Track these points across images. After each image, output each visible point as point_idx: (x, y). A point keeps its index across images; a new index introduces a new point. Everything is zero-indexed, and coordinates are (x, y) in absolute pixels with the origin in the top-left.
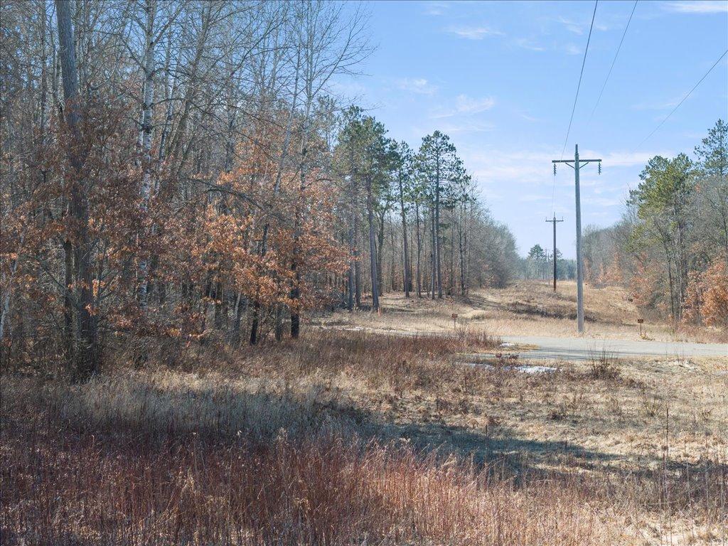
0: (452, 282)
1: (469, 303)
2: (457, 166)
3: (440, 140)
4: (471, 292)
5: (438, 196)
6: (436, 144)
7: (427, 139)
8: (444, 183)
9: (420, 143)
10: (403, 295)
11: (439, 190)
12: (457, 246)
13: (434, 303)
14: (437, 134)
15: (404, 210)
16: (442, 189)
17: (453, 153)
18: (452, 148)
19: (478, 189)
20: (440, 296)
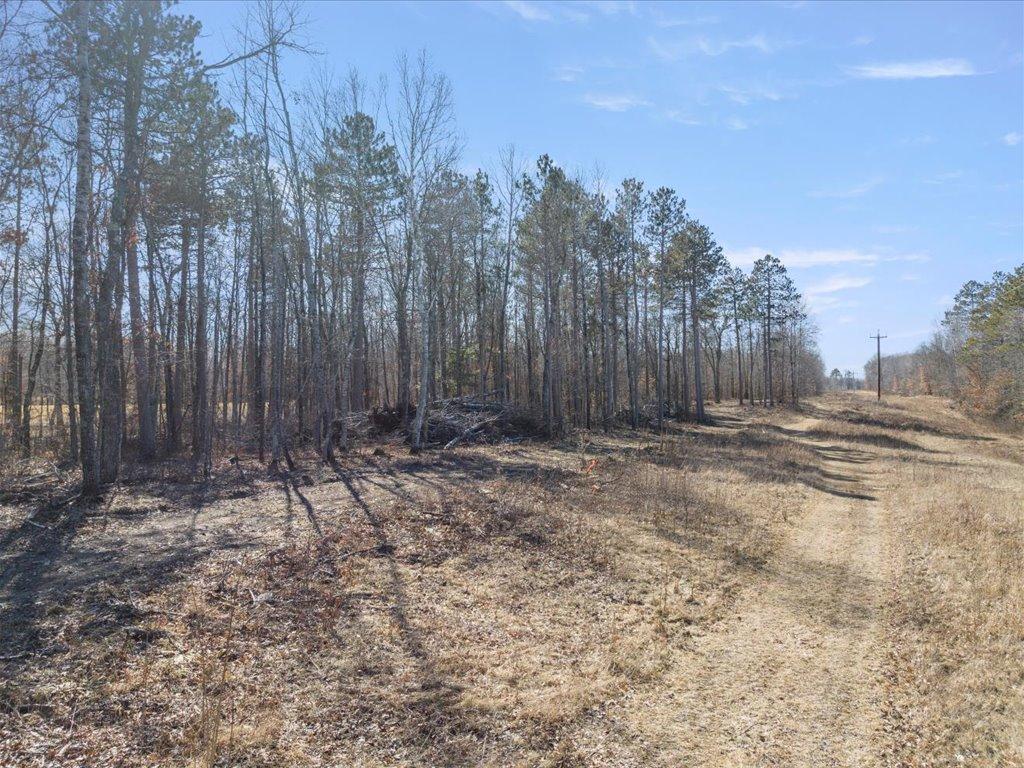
0: (783, 392)
1: (800, 411)
2: (788, 286)
3: (771, 263)
4: (801, 400)
5: (769, 312)
6: (766, 267)
7: (759, 263)
8: (776, 302)
9: (752, 267)
10: (737, 403)
11: (770, 307)
12: (787, 360)
13: (765, 411)
14: (768, 258)
15: (738, 327)
16: (773, 306)
17: (784, 274)
18: (783, 270)
19: (808, 307)
20: (772, 404)
